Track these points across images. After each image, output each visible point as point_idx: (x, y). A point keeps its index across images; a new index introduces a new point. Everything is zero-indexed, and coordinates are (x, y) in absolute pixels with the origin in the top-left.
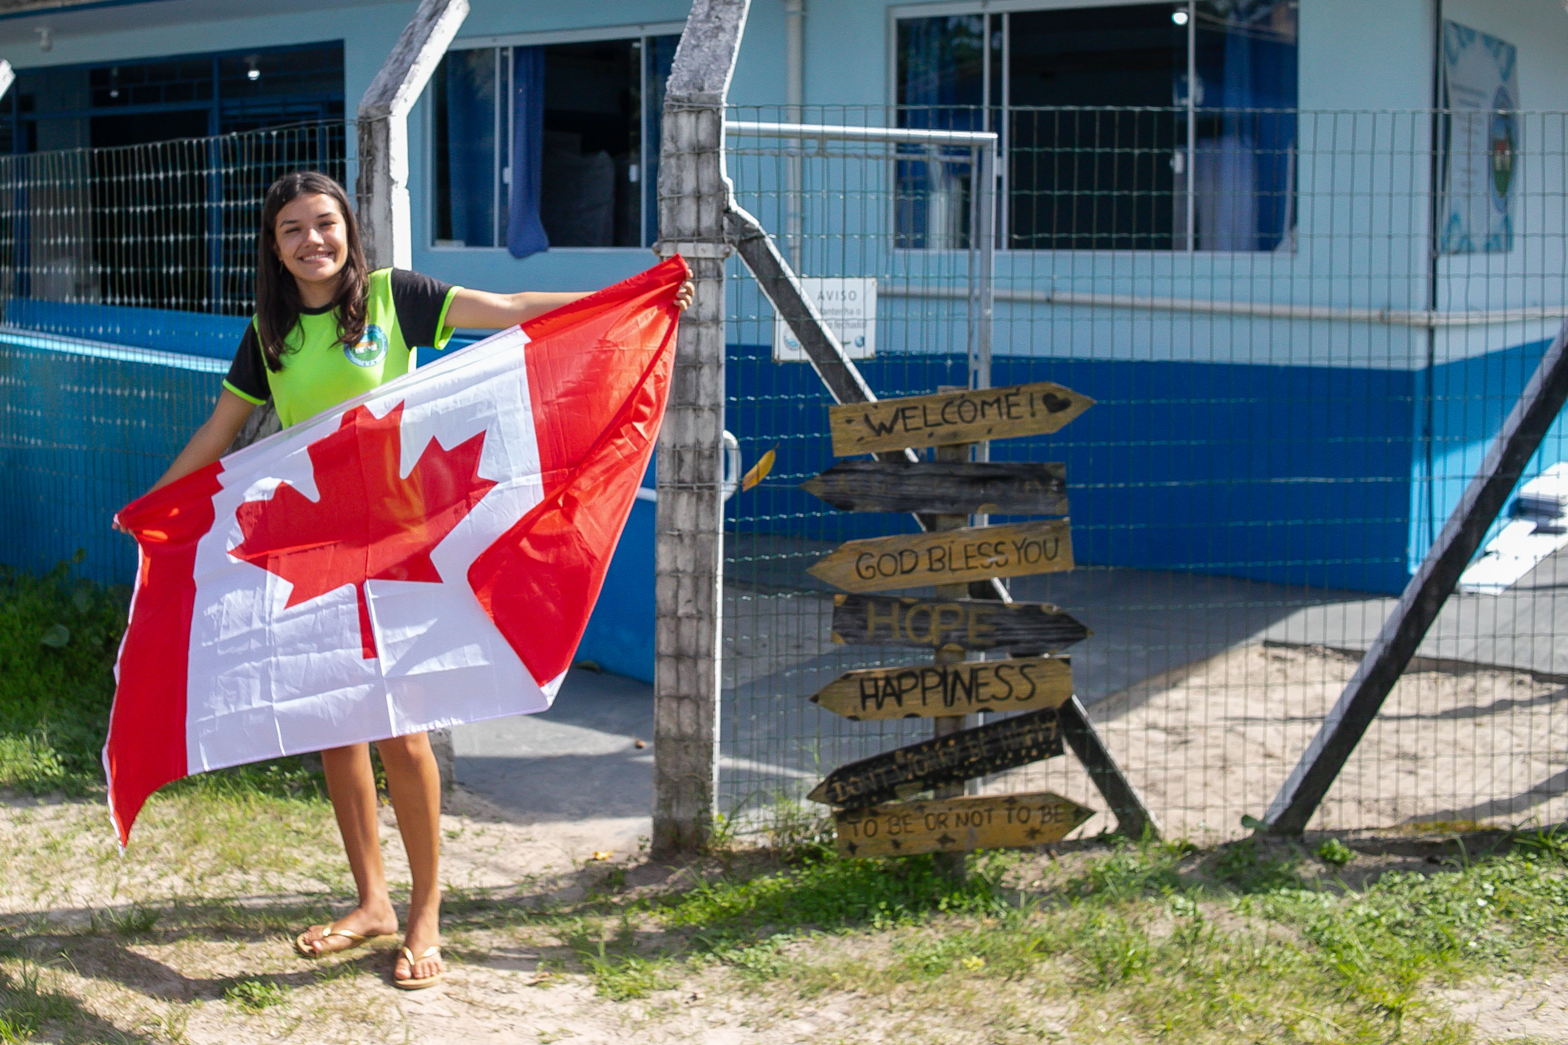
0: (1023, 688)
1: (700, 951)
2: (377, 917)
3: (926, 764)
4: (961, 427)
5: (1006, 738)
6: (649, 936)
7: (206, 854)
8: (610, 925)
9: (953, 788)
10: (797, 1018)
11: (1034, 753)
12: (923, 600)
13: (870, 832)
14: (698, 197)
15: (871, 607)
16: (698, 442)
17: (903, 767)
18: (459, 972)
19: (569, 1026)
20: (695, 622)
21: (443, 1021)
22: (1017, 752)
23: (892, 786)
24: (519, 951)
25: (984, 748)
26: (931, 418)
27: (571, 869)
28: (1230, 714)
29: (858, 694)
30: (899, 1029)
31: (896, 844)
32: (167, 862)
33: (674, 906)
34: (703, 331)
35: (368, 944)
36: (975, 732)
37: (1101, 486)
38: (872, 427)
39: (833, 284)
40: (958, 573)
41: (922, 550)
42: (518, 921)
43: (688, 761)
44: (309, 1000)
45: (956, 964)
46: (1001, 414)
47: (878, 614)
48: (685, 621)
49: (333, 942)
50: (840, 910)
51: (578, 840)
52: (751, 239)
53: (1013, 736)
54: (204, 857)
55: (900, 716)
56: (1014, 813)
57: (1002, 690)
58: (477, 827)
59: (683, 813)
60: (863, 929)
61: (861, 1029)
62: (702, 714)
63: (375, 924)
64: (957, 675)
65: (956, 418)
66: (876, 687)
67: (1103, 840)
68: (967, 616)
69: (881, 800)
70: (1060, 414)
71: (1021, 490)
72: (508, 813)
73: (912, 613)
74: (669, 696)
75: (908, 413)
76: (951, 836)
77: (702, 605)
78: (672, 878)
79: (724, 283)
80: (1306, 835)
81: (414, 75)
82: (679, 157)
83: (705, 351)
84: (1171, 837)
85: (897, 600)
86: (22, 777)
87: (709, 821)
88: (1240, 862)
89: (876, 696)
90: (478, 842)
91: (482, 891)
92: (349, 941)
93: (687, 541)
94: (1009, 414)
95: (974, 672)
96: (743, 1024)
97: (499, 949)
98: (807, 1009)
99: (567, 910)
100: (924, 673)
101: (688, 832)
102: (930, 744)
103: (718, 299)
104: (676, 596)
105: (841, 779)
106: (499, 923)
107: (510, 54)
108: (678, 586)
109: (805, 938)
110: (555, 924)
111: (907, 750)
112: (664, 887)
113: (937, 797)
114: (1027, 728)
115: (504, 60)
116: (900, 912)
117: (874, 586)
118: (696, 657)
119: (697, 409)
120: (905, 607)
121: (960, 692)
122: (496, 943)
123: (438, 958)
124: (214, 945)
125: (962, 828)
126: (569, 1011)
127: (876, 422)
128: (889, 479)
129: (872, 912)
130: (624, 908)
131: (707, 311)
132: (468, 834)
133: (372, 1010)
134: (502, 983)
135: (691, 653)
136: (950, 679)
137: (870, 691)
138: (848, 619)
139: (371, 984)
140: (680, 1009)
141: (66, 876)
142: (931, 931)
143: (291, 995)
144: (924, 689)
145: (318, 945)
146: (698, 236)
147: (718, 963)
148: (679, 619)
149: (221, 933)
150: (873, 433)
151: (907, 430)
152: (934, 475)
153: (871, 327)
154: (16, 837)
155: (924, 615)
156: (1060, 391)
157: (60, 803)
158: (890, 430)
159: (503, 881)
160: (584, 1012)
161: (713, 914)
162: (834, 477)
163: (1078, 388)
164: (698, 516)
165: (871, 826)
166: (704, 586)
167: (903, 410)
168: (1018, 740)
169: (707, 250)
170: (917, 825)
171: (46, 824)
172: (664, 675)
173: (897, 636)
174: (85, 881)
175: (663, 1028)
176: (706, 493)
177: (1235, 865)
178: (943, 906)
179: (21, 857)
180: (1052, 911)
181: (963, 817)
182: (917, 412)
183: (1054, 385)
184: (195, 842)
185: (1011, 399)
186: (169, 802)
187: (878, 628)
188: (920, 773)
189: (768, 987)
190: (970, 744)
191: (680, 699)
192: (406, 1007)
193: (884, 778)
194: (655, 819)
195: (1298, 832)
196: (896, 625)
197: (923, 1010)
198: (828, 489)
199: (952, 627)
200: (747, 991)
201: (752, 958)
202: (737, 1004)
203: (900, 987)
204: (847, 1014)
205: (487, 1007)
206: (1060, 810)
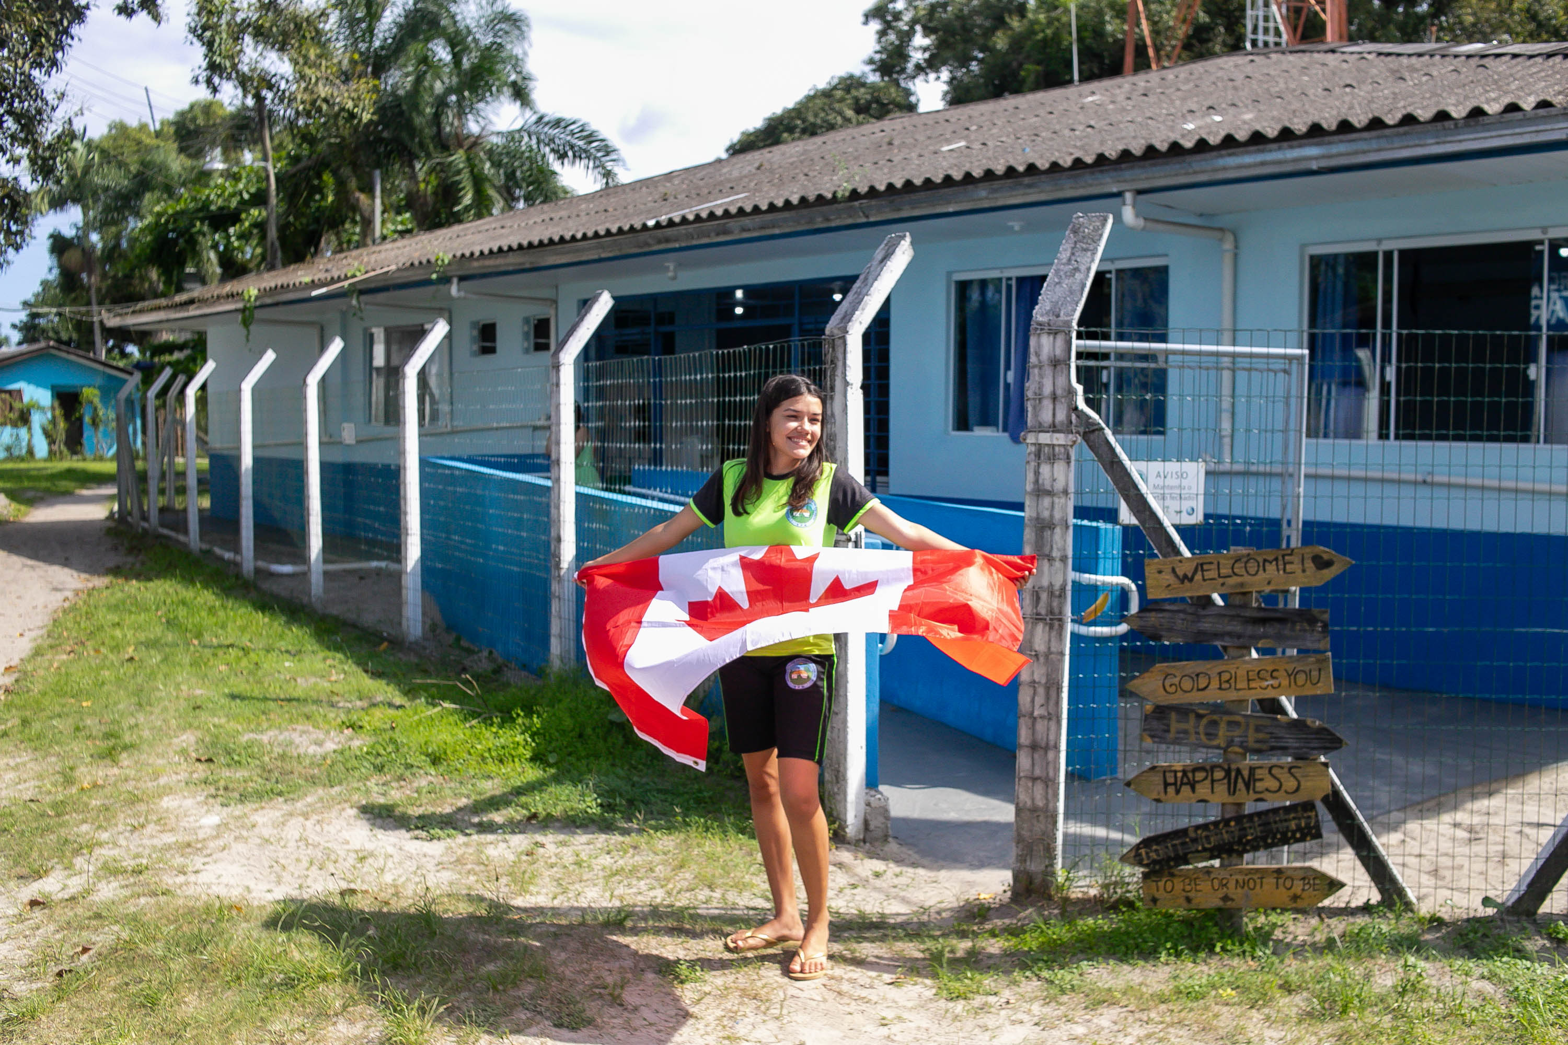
0: (1291, 784)
1: (1021, 969)
2: (787, 926)
3: (1212, 839)
4: (1247, 578)
5: (1275, 822)
6: (991, 956)
7: (687, 875)
8: (962, 946)
9: (1234, 857)
10: (1077, 1023)
11: (1298, 835)
12: (1213, 712)
13: (1169, 889)
14: (1054, 398)
15: (1173, 716)
16: (1051, 585)
17: (1195, 840)
18: (840, 970)
19: (905, 1015)
20: (1046, 722)
21: (814, 1004)
22: (1284, 834)
23: (1186, 854)
24: (891, 959)
25: (1258, 829)
26: (1224, 571)
27: (955, 905)
28: (1525, 820)
29: (1162, 782)
30: (1148, 1036)
31: (1188, 900)
32: (657, 879)
33: (1017, 936)
34: (1056, 500)
35: (779, 947)
36: (1251, 817)
37: (1371, 629)
38: (1177, 576)
39: (1156, 467)
40: (1241, 693)
41: (1214, 673)
42: (896, 938)
43: (1039, 827)
44: (719, 981)
45: (1213, 993)
46: (1278, 570)
47: (1178, 721)
48: (1039, 720)
49: (751, 942)
50: (1137, 946)
51: (971, 884)
52: (1093, 431)
53: (1281, 821)
54: (686, 877)
55: (1194, 801)
56: (1281, 881)
57: (1274, 785)
58: (897, 870)
59: (1034, 867)
60: (1152, 962)
61: (1121, 1035)
62: (1050, 791)
63: (786, 932)
64: (1239, 771)
65: (1243, 572)
66: (1176, 777)
67: (1367, 909)
68: (1248, 725)
69: (1177, 865)
70: (1325, 571)
71: (1293, 630)
72: (925, 861)
73: (1204, 721)
74: (1026, 777)
75: (1205, 567)
76: (1231, 896)
77: (1051, 708)
78: (1022, 915)
79: (1073, 463)
80: (1537, 917)
81: (866, 304)
82: (1040, 368)
83: (1057, 515)
84: (1425, 910)
85: (1193, 711)
86: (570, 813)
87: (1053, 874)
88: (1476, 933)
89: (1175, 784)
90: (896, 881)
91: (883, 916)
92: (764, 943)
93: (1042, 659)
94: (1284, 570)
95: (1252, 770)
96: (1036, 1024)
97: (877, 957)
98: (1087, 1017)
99: (938, 933)
100: (1213, 767)
101: (1037, 881)
102: (1216, 824)
103: (1067, 477)
104: (1033, 701)
105: (1145, 847)
106: (883, 939)
107: (1014, 283)
108: (1035, 694)
109: (1104, 965)
110: (923, 942)
111: (1198, 827)
112: (1015, 921)
113: (1222, 865)
114: (1292, 815)
115: (1009, 287)
116: (1182, 951)
117: (1178, 699)
118: (1046, 749)
119: (1051, 559)
120: (1200, 717)
121: (1241, 784)
122: (876, 952)
123: (824, 960)
124: (666, 939)
125: (1239, 890)
126: (910, 1004)
127: (1180, 573)
128: (1189, 617)
129: (1160, 949)
130: (975, 935)
131: (1059, 486)
132: (889, 874)
133: (763, 992)
134: (868, 981)
135: (1043, 745)
136: (1233, 774)
137: (1171, 780)
138: (1155, 724)
139: (772, 973)
140: (992, 1010)
141: (583, 884)
142: (1205, 968)
143: (709, 976)
144: (1213, 781)
145: (740, 943)
146: (1054, 428)
147: (1035, 979)
148: (1035, 718)
149: (676, 931)
150: (1177, 582)
151: (1204, 580)
152: (1224, 615)
153: (1201, 498)
154: (556, 855)
155: (1214, 723)
156: (1325, 551)
157: (593, 833)
158: (1191, 580)
159: (903, 909)
160: (922, 1006)
161: (1043, 943)
162: (1148, 614)
163: (1340, 550)
164: (1050, 640)
165: (1169, 885)
166: (1053, 693)
167: (1202, 565)
168: (1285, 824)
169: (1060, 439)
170: (1205, 886)
171: (580, 847)
172: (1023, 761)
173: (1193, 739)
174: (596, 889)
175: (975, 1022)
176: (1056, 623)
177: (1471, 935)
178: (1218, 949)
179: (555, 869)
180: (1306, 960)
181: (1241, 882)
182: (1212, 567)
183: (1322, 548)
184: (681, 867)
185: (1287, 558)
186: (671, 837)
187: (1178, 732)
188: (1207, 846)
189: (1065, 998)
190: (1247, 825)
191: (1034, 779)
192: (791, 991)
193: (1179, 847)
194: (1013, 871)
195: (1531, 914)
196: (1192, 731)
197: (1172, 1024)
198: (1143, 623)
199: (1235, 734)
200: (1048, 1000)
201: (1059, 976)
202: (1036, 1008)
203: (1163, 1007)
204: (1115, 1023)
205: (850, 997)
206: (1317, 882)
